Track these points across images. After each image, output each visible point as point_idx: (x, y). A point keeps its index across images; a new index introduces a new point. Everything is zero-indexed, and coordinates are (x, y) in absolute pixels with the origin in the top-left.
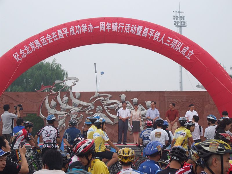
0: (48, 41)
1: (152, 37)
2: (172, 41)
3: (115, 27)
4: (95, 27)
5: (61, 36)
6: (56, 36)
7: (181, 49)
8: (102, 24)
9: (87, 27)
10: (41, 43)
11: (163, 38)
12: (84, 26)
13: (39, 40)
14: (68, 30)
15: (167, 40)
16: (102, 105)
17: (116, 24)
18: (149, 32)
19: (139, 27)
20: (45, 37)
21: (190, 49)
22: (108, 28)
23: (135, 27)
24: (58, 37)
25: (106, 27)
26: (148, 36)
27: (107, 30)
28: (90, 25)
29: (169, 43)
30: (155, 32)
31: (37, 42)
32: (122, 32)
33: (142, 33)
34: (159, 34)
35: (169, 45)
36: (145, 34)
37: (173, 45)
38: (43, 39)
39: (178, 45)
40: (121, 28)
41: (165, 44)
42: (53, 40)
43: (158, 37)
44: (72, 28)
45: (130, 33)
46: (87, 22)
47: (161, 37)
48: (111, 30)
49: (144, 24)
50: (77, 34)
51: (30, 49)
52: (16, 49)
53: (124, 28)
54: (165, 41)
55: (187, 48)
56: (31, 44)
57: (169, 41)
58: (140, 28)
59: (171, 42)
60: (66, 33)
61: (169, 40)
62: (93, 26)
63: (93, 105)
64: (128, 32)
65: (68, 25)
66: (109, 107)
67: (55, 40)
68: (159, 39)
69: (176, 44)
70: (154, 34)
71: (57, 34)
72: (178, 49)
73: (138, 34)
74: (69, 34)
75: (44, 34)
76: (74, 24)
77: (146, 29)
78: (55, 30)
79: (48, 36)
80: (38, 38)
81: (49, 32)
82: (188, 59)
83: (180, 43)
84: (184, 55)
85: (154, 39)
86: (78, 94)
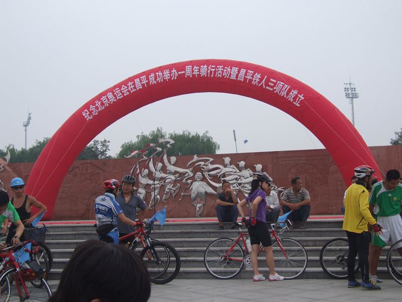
0: (123, 94)
1: (251, 81)
2: (275, 84)
3: (204, 70)
4: (179, 73)
5: (139, 86)
6: (132, 87)
7: (288, 94)
8: (188, 69)
9: (170, 73)
10: (115, 96)
11: (264, 81)
12: (167, 73)
13: (113, 93)
14: (148, 79)
15: (270, 83)
17: (205, 66)
18: (246, 74)
19: (233, 68)
20: (120, 89)
21: (300, 93)
22: (196, 73)
23: (229, 69)
24: (135, 88)
25: (193, 71)
26: (245, 79)
27: (194, 76)
28: (174, 71)
29: (272, 87)
30: (254, 74)
31: (110, 95)
32: (212, 76)
33: (237, 77)
34: (259, 76)
35: (272, 89)
36: (241, 78)
37: (277, 89)
38: (117, 91)
39: (284, 89)
40: (211, 72)
41: (267, 88)
42: (129, 91)
43: (257, 80)
44: (153, 75)
45: (223, 76)
46: (170, 67)
47: (261, 80)
48: (199, 75)
49: (240, 65)
50: (158, 82)
51: (102, 104)
52: (87, 106)
53: (215, 72)
54: (267, 85)
55: (295, 92)
56: (104, 99)
57: (272, 85)
58: (235, 69)
59: (274, 86)
60: (145, 82)
61: (272, 82)
62: (177, 72)
64: (220, 76)
65: (147, 74)
67: (132, 92)
68: (259, 83)
69: (281, 88)
70: (253, 77)
71: (134, 84)
72: (283, 94)
73: (233, 77)
74: (148, 83)
75: (119, 86)
76: (154, 71)
77: (243, 71)
78: (132, 79)
79: (124, 88)
80: (112, 90)
81: (125, 83)
82: (297, 106)
83: (286, 86)
84: (292, 100)
85: (253, 82)
86: (173, 159)
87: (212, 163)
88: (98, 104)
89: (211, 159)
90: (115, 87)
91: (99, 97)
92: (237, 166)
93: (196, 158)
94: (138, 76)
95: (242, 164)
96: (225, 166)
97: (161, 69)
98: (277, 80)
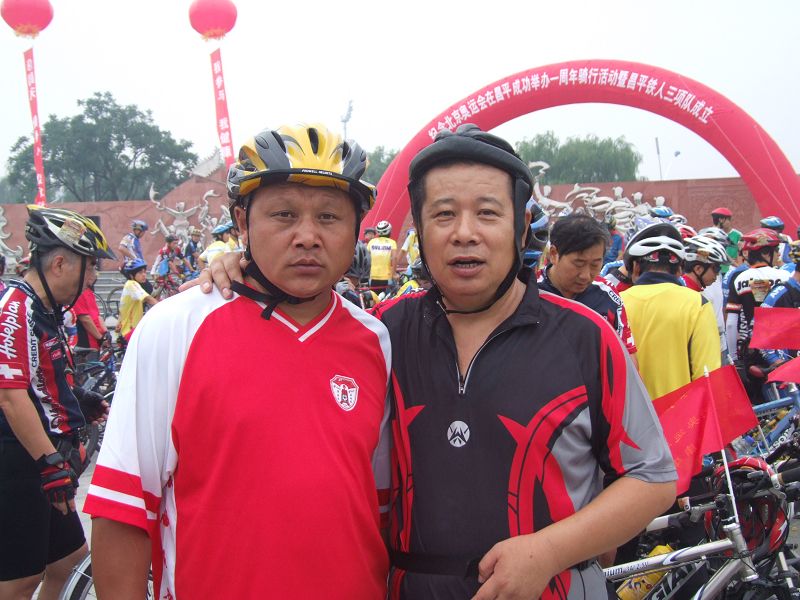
0: (480, 107)
1: (644, 89)
2: (676, 93)
3: (584, 76)
4: (552, 79)
5: (500, 97)
6: (491, 98)
7: (692, 106)
8: (564, 73)
9: (540, 80)
10: (469, 110)
11: (661, 89)
12: (535, 78)
13: (467, 106)
14: (511, 87)
15: (669, 93)
16: (585, 206)
17: (586, 70)
18: (638, 80)
19: (622, 72)
20: (476, 100)
21: (707, 105)
22: (573, 79)
23: (616, 74)
24: (495, 99)
25: (569, 77)
26: (637, 87)
27: (570, 83)
28: (545, 76)
29: (672, 97)
30: (649, 80)
31: (463, 109)
32: (594, 82)
33: (626, 83)
34: (655, 83)
35: (671, 100)
36: (632, 85)
37: (678, 100)
38: (472, 103)
39: (687, 100)
40: (593, 78)
41: (666, 98)
42: (487, 104)
43: (653, 88)
44: (517, 82)
45: (608, 84)
46: (539, 71)
47: (658, 87)
48: (577, 82)
49: (631, 67)
50: (524, 92)
51: (454, 121)
52: (434, 124)
53: (598, 77)
54: (665, 94)
55: (702, 104)
56: (455, 113)
57: (672, 94)
58: (624, 74)
59: (675, 96)
60: (507, 91)
61: (671, 91)
62: (550, 77)
63: (572, 206)
64: (605, 82)
65: (510, 80)
66: (597, 208)
67: (491, 104)
68: (655, 91)
69: (683, 99)
70: (647, 83)
71: (493, 94)
72: (686, 106)
73: (621, 84)
74: (511, 93)
75: (475, 97)
76: (520, 76)
77: (634, 76)
78: (491, 88)
79: (481, 99)
80: (465, 102)
81: (482, 92)
82: (703, 123)
83: (690, 95)
84: (697, 115)
85: (647, 91)
86: (547, 189)
87: (598, 195)
88: (448, 120)
89: (597, 190)
90: (470, 98)
91: (449, 112)
92: (632, 199)
93: (577, 188)
94: (499, 83)
95: (638, 196)
96: (616, 199)
97: (529, 73)
98: (680, 86)
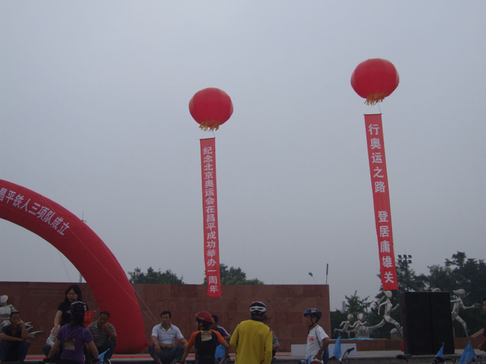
1: (12, 202)
2: (39, 209)
7: (52, 221)
11: (27, 204)
15: (33, 207)
18: (7, 194)
21: (65, 221)
26: (5, 199)
29: (36, 211)
30: (16, 195)
34: (22, 198)
35: (35, 214)
37: (41, 214)
39: (48, 215)
41: (30, 212)
43: (19, 202)
47: (24, 202)
49: (1, 183)
54: (29, 207)
55: (61, 220)
57: (36, 209)
59: (38, 210)
61: (36, 206)
68: (21, 205)
69: (46, 214)
70: (14, 198)
72: (47, 220)
77: (4, 190)
82: (61, 235)
83: (51, 212)
84: (56, 228)
85: (14, 204)
98: (42, 204)
